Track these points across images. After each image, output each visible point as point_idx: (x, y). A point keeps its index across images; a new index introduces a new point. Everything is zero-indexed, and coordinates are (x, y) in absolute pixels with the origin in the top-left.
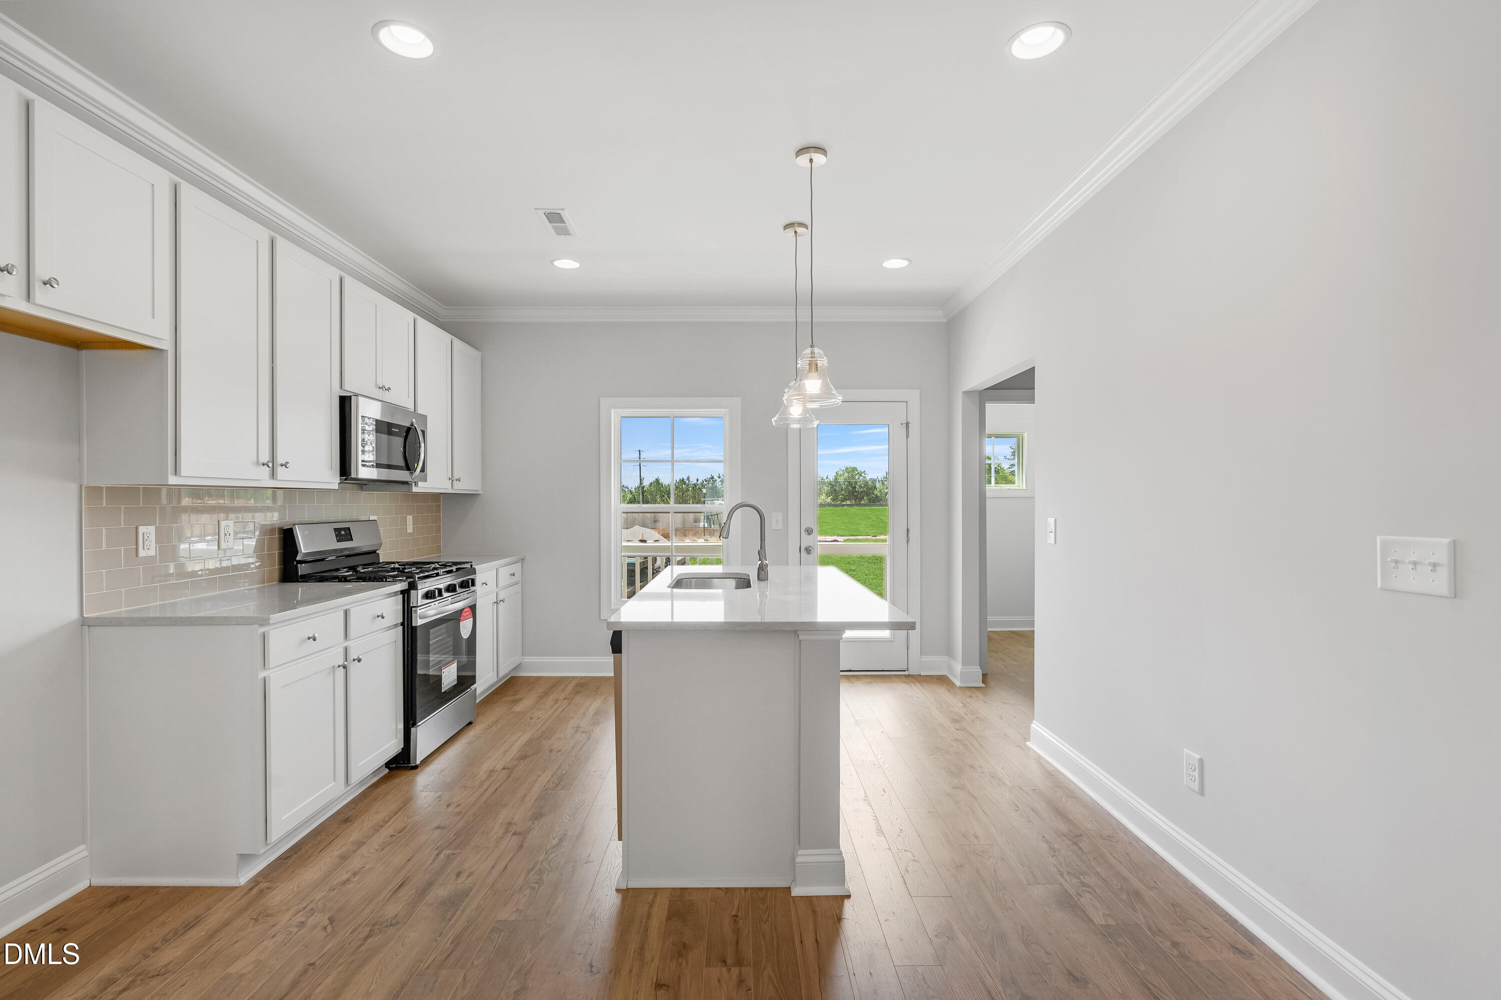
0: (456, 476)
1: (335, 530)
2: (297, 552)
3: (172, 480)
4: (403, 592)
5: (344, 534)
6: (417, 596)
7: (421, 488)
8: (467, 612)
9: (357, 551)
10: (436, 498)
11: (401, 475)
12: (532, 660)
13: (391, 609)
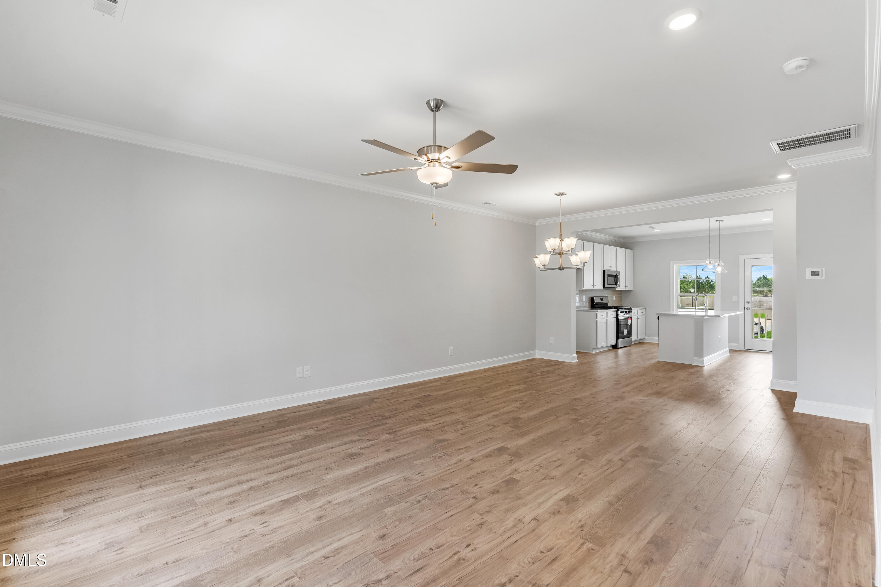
0: (626, 285)
1: (600, 298)
2: (594, 302)
3: (583, 289)
4: (616, 311)
5: (602, 299)
6: (619, 312)
7: (618, 289)
8: (629, 318)
9: (602, 303)
10: (621, 291)
11: (614, 286)
12: (647, 337)
13: (614, 314)
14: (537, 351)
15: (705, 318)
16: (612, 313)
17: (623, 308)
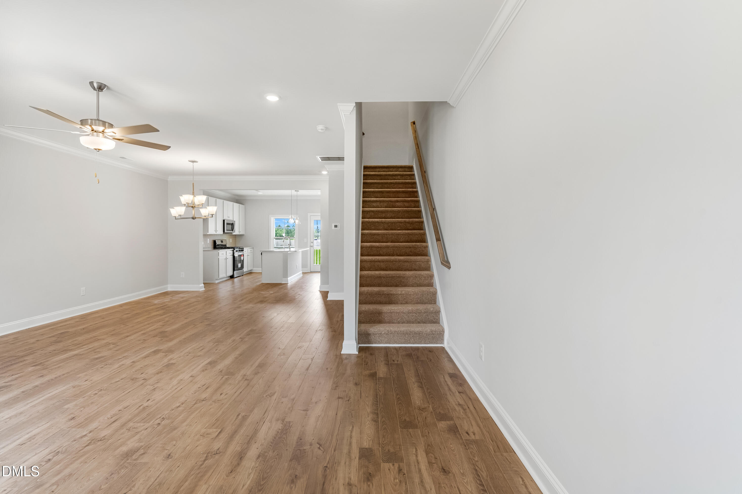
0: (240, 231)
2: (216, 244)
3: (208, 234)
4: (233, 250)
5: (222, 242)
6: (235, 251)
7: (234, 234)
8: (242, 255)
9: (222, 245)
10: (236, 235)
11: (231, 232)
12: (254, 269)
13: (231, 252)
14: (169, 285)
15: (289, 252)
16: (230, 251)
17: (238, 248)
